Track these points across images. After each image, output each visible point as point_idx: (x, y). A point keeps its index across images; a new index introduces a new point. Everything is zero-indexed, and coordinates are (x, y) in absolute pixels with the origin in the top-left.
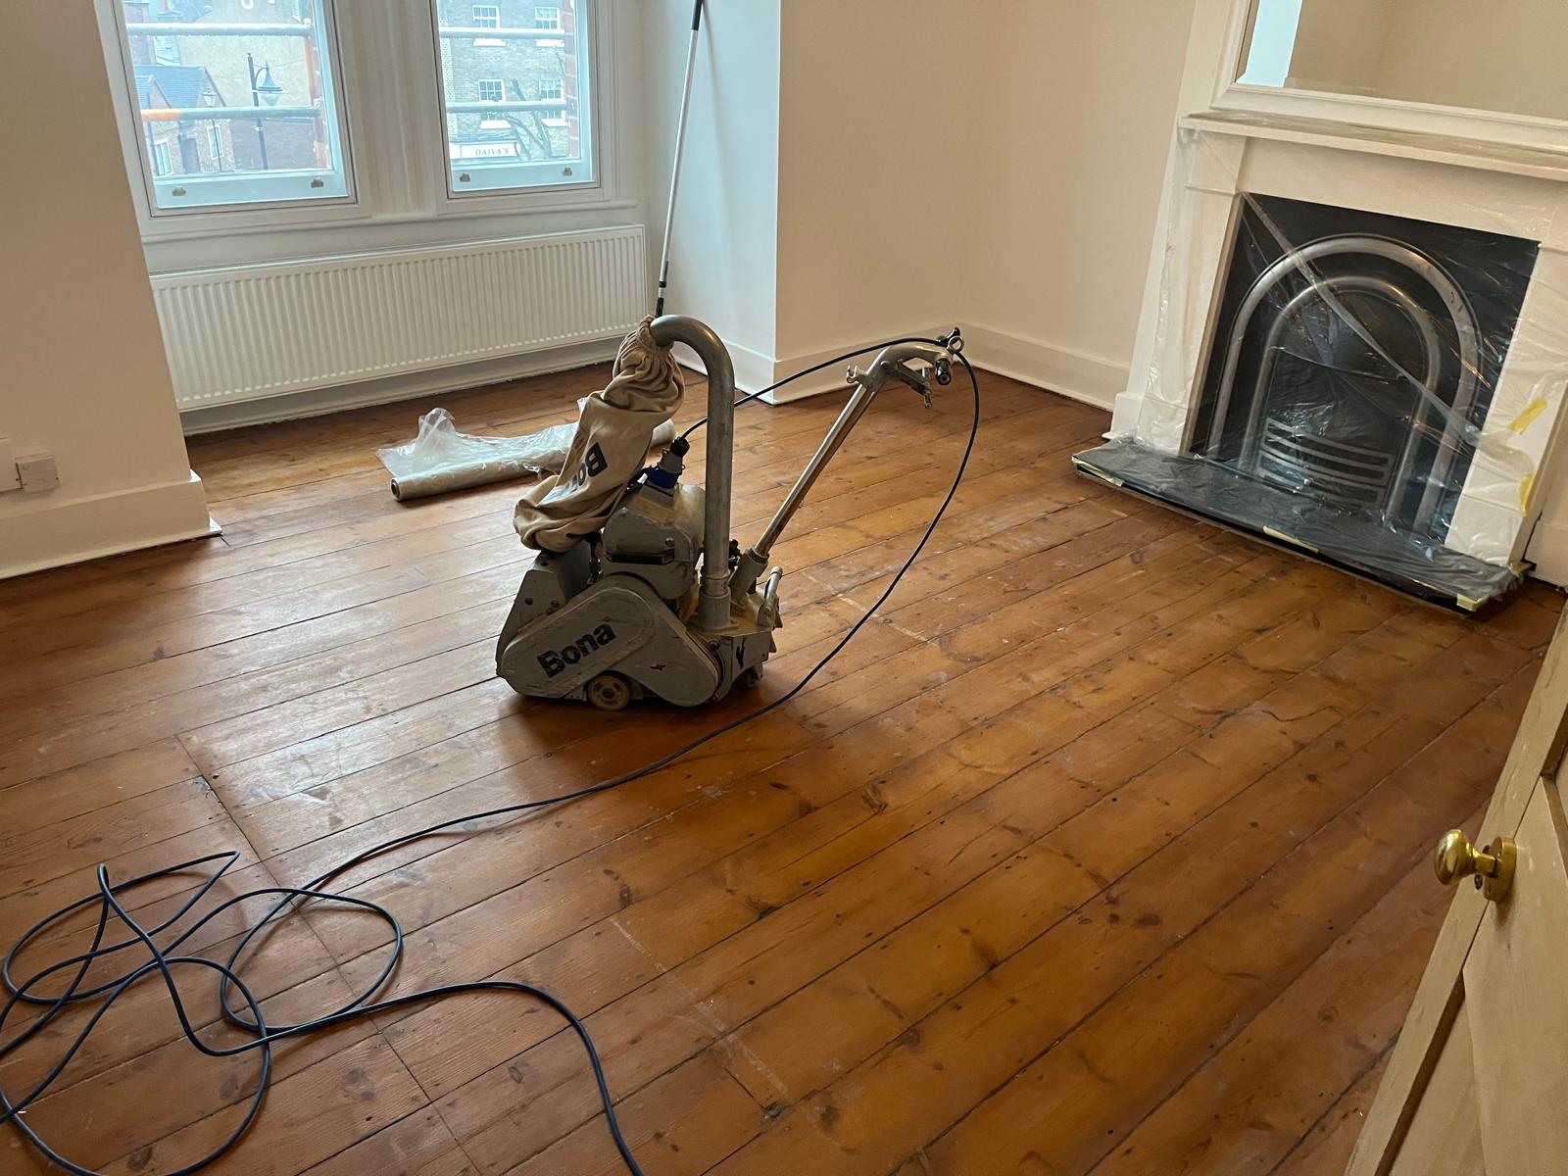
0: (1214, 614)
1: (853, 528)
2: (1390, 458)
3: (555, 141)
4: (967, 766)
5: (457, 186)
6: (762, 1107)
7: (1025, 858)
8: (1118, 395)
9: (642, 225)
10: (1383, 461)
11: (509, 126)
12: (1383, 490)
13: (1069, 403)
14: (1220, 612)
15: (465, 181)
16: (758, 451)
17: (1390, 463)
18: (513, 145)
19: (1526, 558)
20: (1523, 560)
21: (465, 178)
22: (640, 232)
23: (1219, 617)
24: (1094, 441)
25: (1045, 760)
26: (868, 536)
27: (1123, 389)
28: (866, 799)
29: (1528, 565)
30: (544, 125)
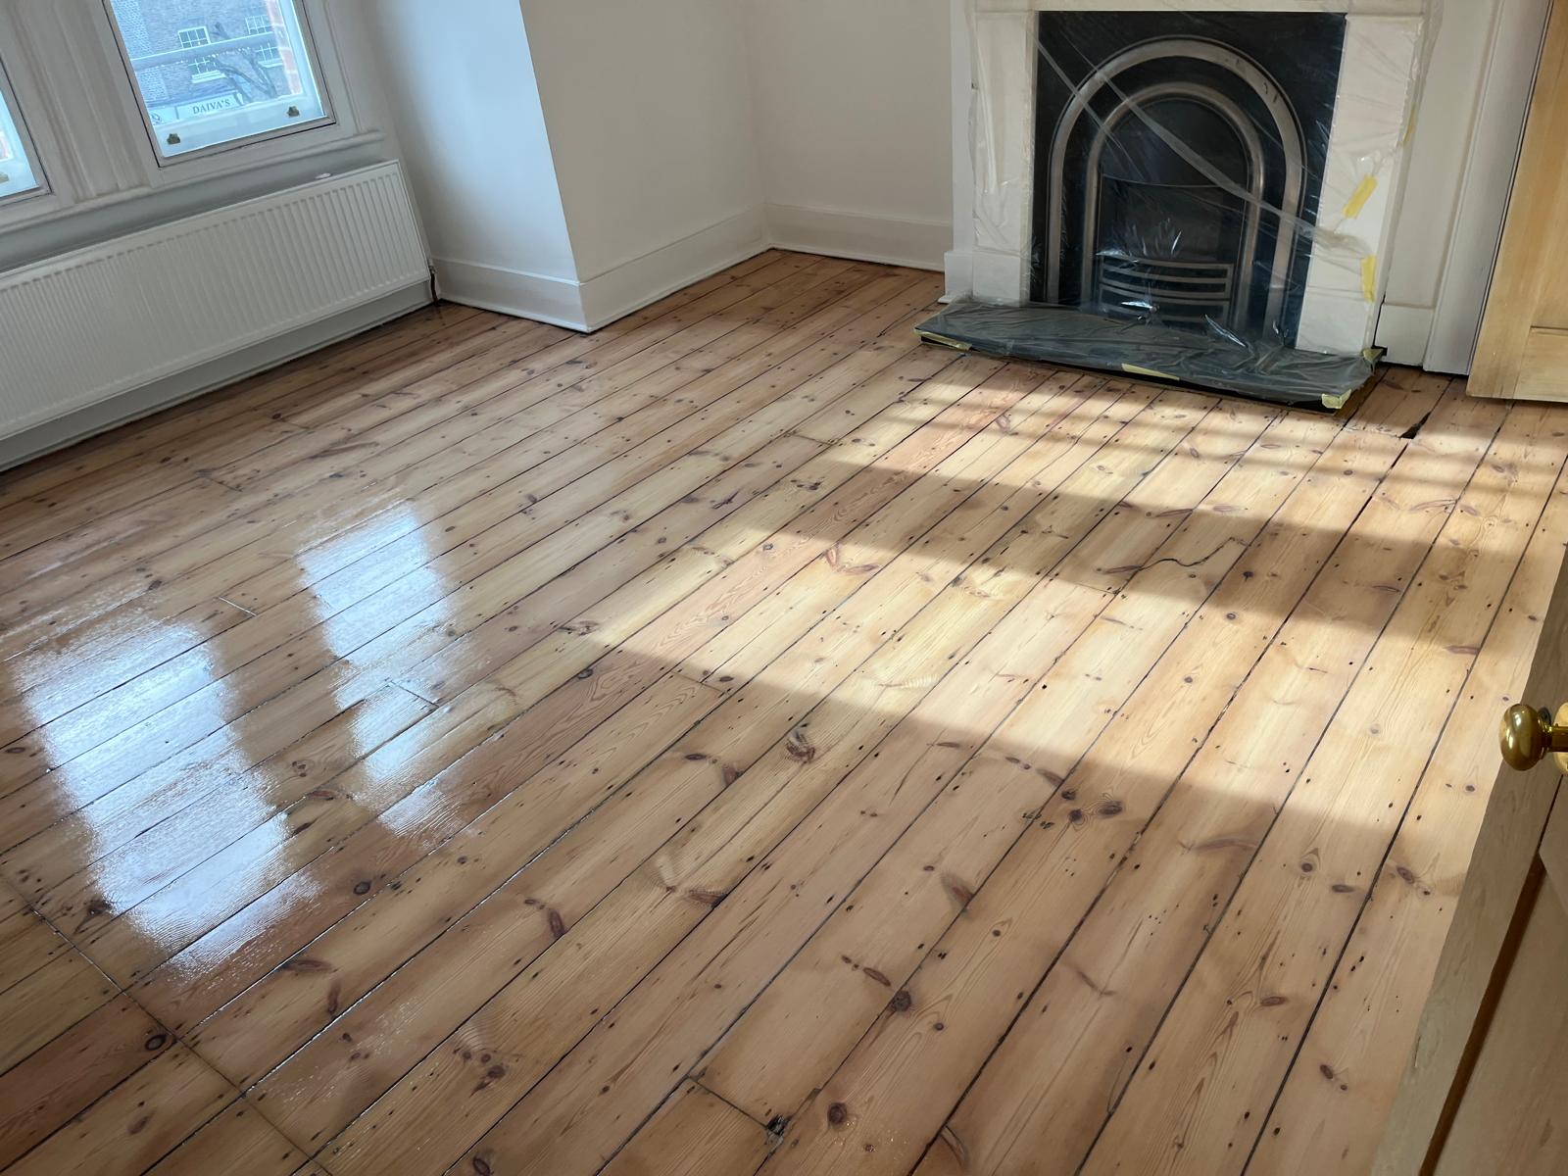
0: (1095, 465)
1: (706, 452)
2: (1229, 267)
3: (279, 84)
4: (888, 686)
5: (166, 150)
6: (763, 1125)
7: (971, 773)
8: (946, 254)
9: (397, 160)
10: (1222, 274)
11: (223, 75)
12: (1228, 303)
13: (897, 271)
14: (1101, 463)
15: (175, 143)
16: (584, 387)
17: (1230, 273)
18: (232, 96)
19: (1376, 344)
20: (1374, 347)
21: (173, 139)
22: (396, 170)
23: (1100, 467)
24: (930, 308)
25: (965, 661)
26: (726, 459)
27: (950, 247)
28: (792, 749)
29: (1380, 351)
30: (262, 68)
